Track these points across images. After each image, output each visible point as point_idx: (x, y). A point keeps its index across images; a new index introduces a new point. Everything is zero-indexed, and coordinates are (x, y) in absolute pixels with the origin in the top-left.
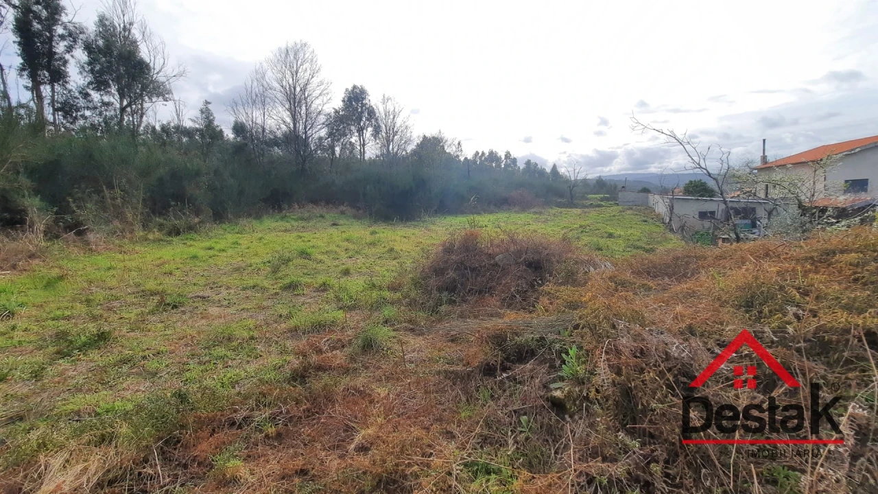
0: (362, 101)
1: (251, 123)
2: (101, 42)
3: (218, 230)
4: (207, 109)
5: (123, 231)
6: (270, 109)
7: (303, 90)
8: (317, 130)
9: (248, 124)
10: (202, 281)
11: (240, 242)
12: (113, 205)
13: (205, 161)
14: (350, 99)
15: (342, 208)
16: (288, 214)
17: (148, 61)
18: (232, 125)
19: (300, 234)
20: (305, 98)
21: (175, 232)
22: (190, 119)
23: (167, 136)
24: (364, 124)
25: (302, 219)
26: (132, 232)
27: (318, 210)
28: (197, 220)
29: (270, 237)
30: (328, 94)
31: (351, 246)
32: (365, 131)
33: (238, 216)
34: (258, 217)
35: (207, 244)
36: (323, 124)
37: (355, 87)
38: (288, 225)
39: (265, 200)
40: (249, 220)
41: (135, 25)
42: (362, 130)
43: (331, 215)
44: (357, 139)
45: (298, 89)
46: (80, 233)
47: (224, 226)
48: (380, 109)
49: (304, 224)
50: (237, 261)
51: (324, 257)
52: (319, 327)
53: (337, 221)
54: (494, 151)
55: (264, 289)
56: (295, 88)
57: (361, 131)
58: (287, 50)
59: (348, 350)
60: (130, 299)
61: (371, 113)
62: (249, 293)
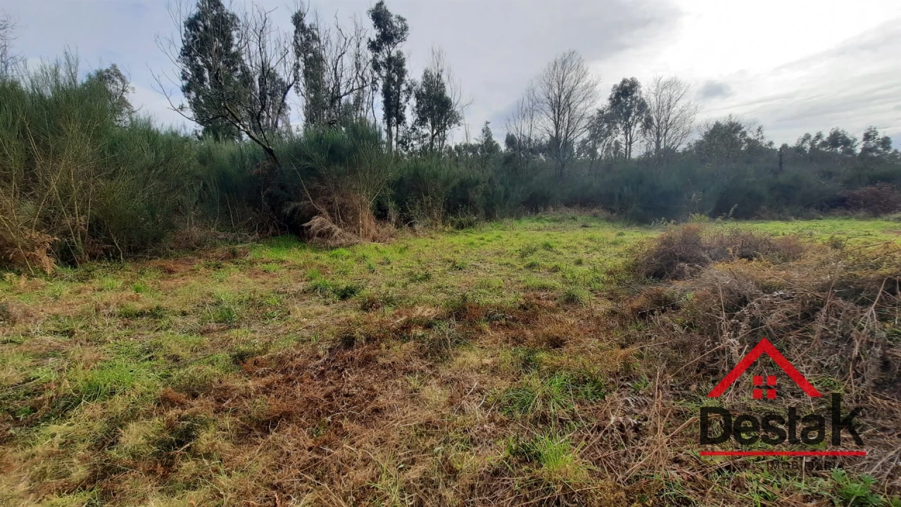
0: (632, 94)
1: (519, 136)
2: (424, 90)
3: (487, 226)
4: (487, 128)
5: (432, 224)
6: (536, 121)
7: (567, 98)
8: (578, 134)
9: (517, 136)
10: (476, 259)
11: (502, 236)
12: (427, 207)
13: (483, 172)
14: (618, 95)
15: (596, 210)
16: (543, 216)
17: (450, 97)
18: (505, 138)
19: (549, 232)
20: (569, 105)
21: (461, 226)
22: (476, 138)
23: (459, 154)
24: (633, 120)
25: (555, 221)
26: (436, 225)
27: (572, 212)
28: (475, 218)
29: (524, 234)
30: (591, 97)
31: (591, 244)
32: (633, 127)
33: (503, 217)
34: (518, 218)
35: (481, 236)
36: (585, 127)
37: (624, 81)
38: (542, 226)
39: (524, 203)
40: (511, 220)
41: (444, 72)
42: (630, 127)
43: (582, 218)
44: (623, 137)
45: (563, 97)
46: (411, 225)
47: (492, 224)
48: (652, 102)
49: (556, 224)
50: (498, 248)
51: (564, 251)
52: (543, 288)
53: (588, 224)
54: (840, 130)
55: (513, 266)
56: (560, 97)
57: (628, 128)
58: (556, 63)
59: (557, 301)
60: (438, 263)
61: (642, 106)
62: (503, 267)
